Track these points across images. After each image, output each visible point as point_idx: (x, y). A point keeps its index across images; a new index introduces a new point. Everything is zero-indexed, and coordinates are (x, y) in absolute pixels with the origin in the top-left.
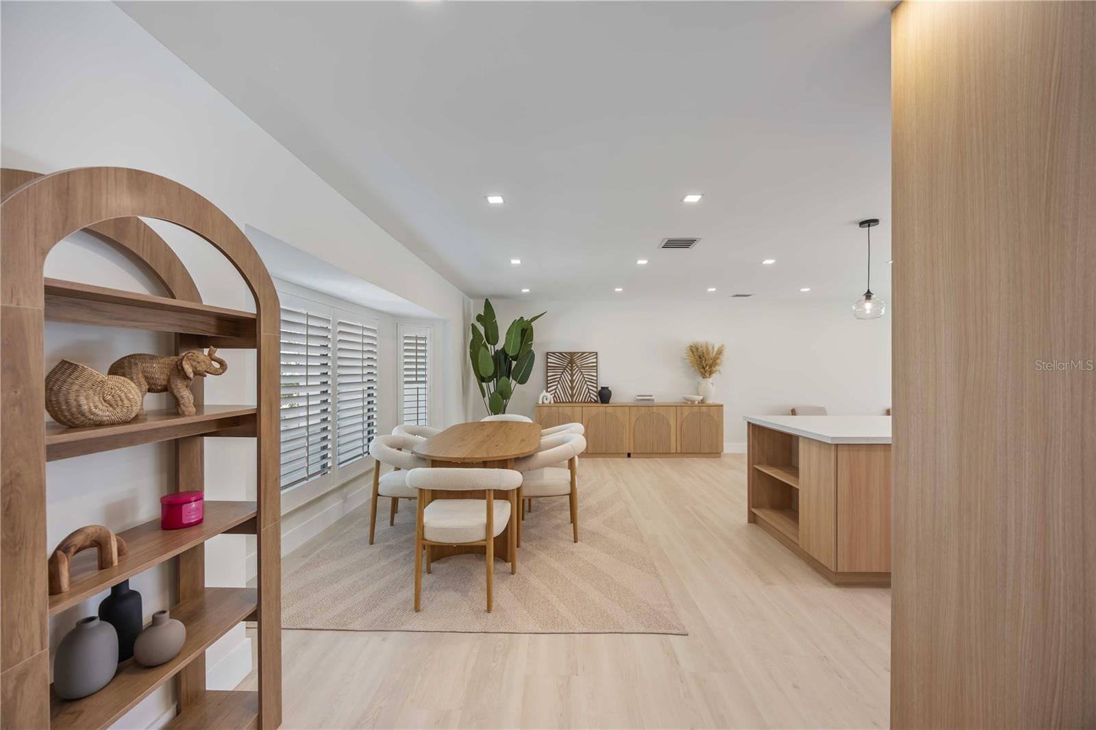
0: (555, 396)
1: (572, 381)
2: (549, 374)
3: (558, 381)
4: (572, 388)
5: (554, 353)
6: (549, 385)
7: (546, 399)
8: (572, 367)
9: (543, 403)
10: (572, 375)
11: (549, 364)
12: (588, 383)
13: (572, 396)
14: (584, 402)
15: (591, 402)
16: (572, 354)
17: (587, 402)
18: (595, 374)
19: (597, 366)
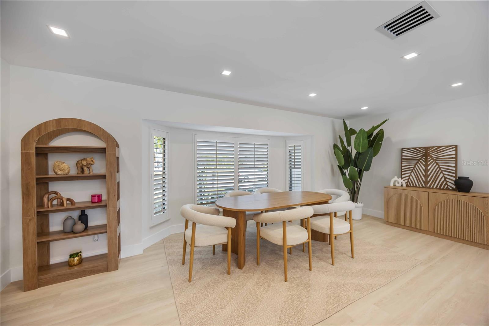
0: (408, 181)
1: (426, 171)
2: (403, 165)
3: (412, 170)
4: (426, 176)
5: (408, 149)
6: (403, 173)
7: (398, 183)
8: (426, 159)
9: (395, 185)
10: (426, 166)
11: (403, 157)
12: (444, 173)
13: (426, 182)
14: (440, 188)
15: (447, 189)
16: (427, 149)
17: (443, 189)
18: (454, 165)
19: (456, 158)
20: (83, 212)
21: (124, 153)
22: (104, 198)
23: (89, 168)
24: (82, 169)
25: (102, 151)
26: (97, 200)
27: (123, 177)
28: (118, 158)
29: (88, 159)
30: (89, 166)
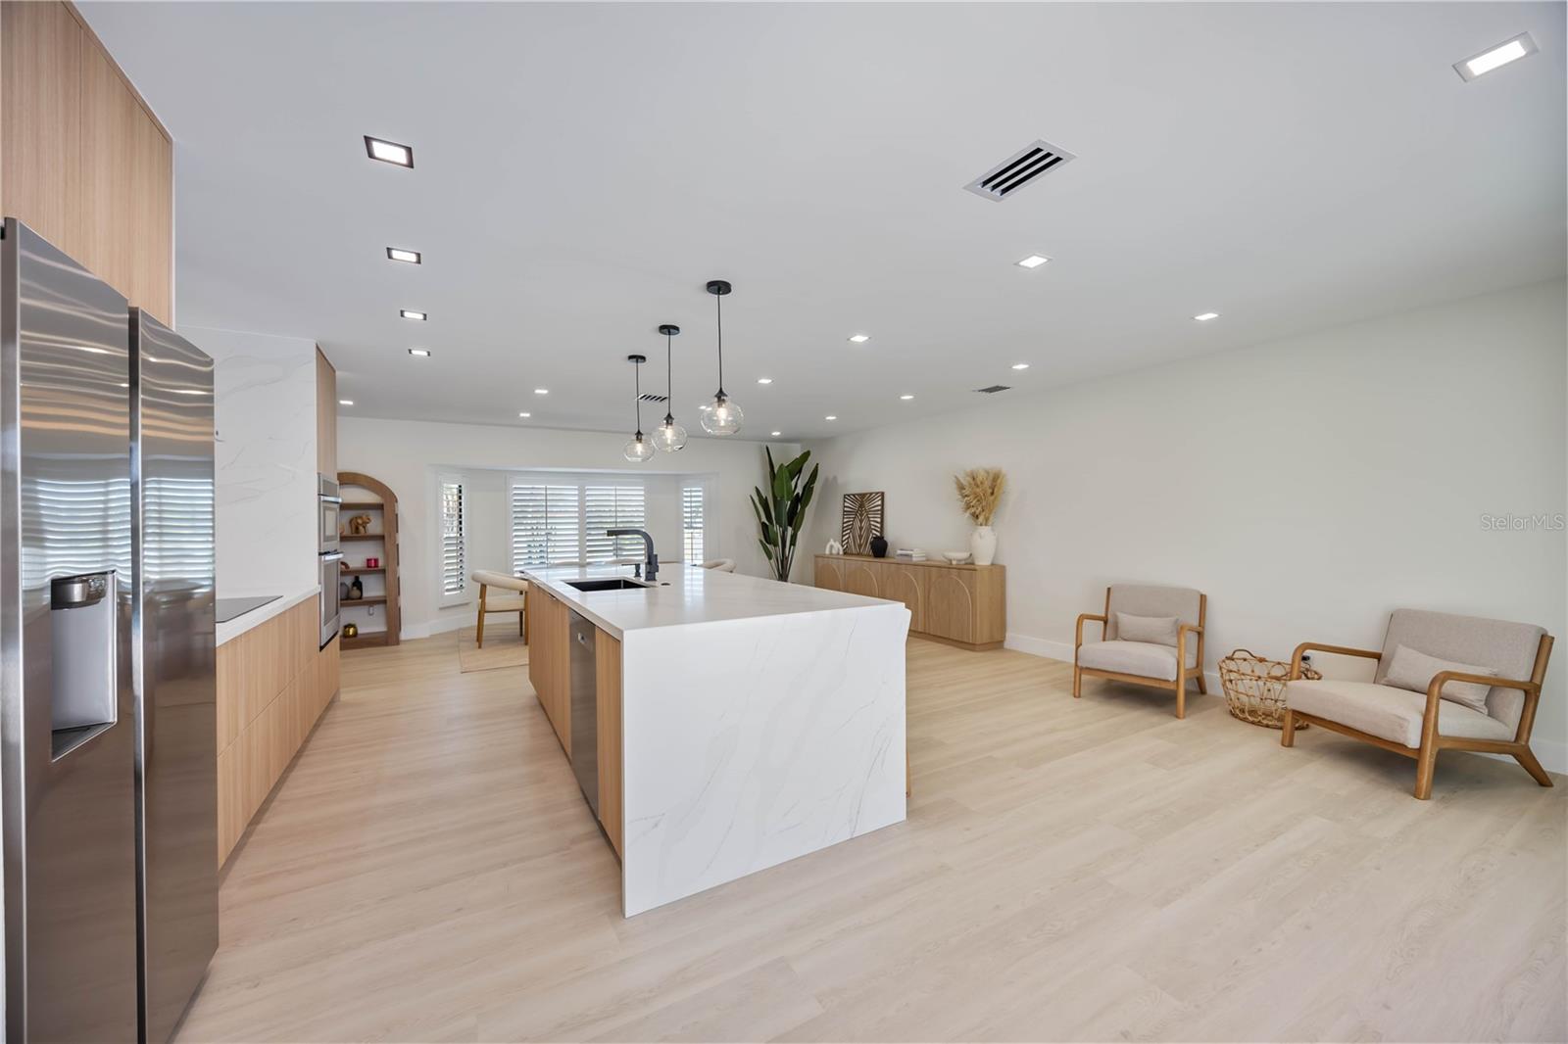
0: (848, 546)
1: (861, 529)
2: (844, 520)
3: (851, 529)
4: (860, 537)
5: (849, 496)
6: (844, 533)
7: (834, 549)
8: (862, 510)
9: (831, 554)
10: (861, 521)
11: (845, 509)
12: (873, 531)
13: (860, 546)
16: (862, 495)
18: (879, 520)
19: (882, 510)
20: (357, 578)
21: (403, 508)
22: (381, 564)
23: (364, 527)
24: (357, 528)
25: (380, 507)
26: (372, 566)
27: (402, 538)
28: (397, 515)
29: (364, 517)
30: (364, 525)
